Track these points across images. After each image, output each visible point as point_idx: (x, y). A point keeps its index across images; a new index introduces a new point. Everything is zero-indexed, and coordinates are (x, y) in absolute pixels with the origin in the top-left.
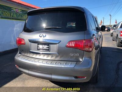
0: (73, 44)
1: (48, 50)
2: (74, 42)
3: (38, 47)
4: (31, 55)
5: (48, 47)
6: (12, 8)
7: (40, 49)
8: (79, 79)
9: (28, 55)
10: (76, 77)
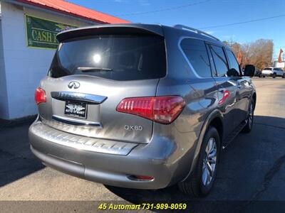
0: (131, 105)
1: (83, 116)
2: (133, 102)
3: (66, 108)
4: (55, 124)
5: (83, 110)
6: (57, 24)
7: (69, 113)
8: (138, 181)
9: (51, 124)
10: (133, 177)
